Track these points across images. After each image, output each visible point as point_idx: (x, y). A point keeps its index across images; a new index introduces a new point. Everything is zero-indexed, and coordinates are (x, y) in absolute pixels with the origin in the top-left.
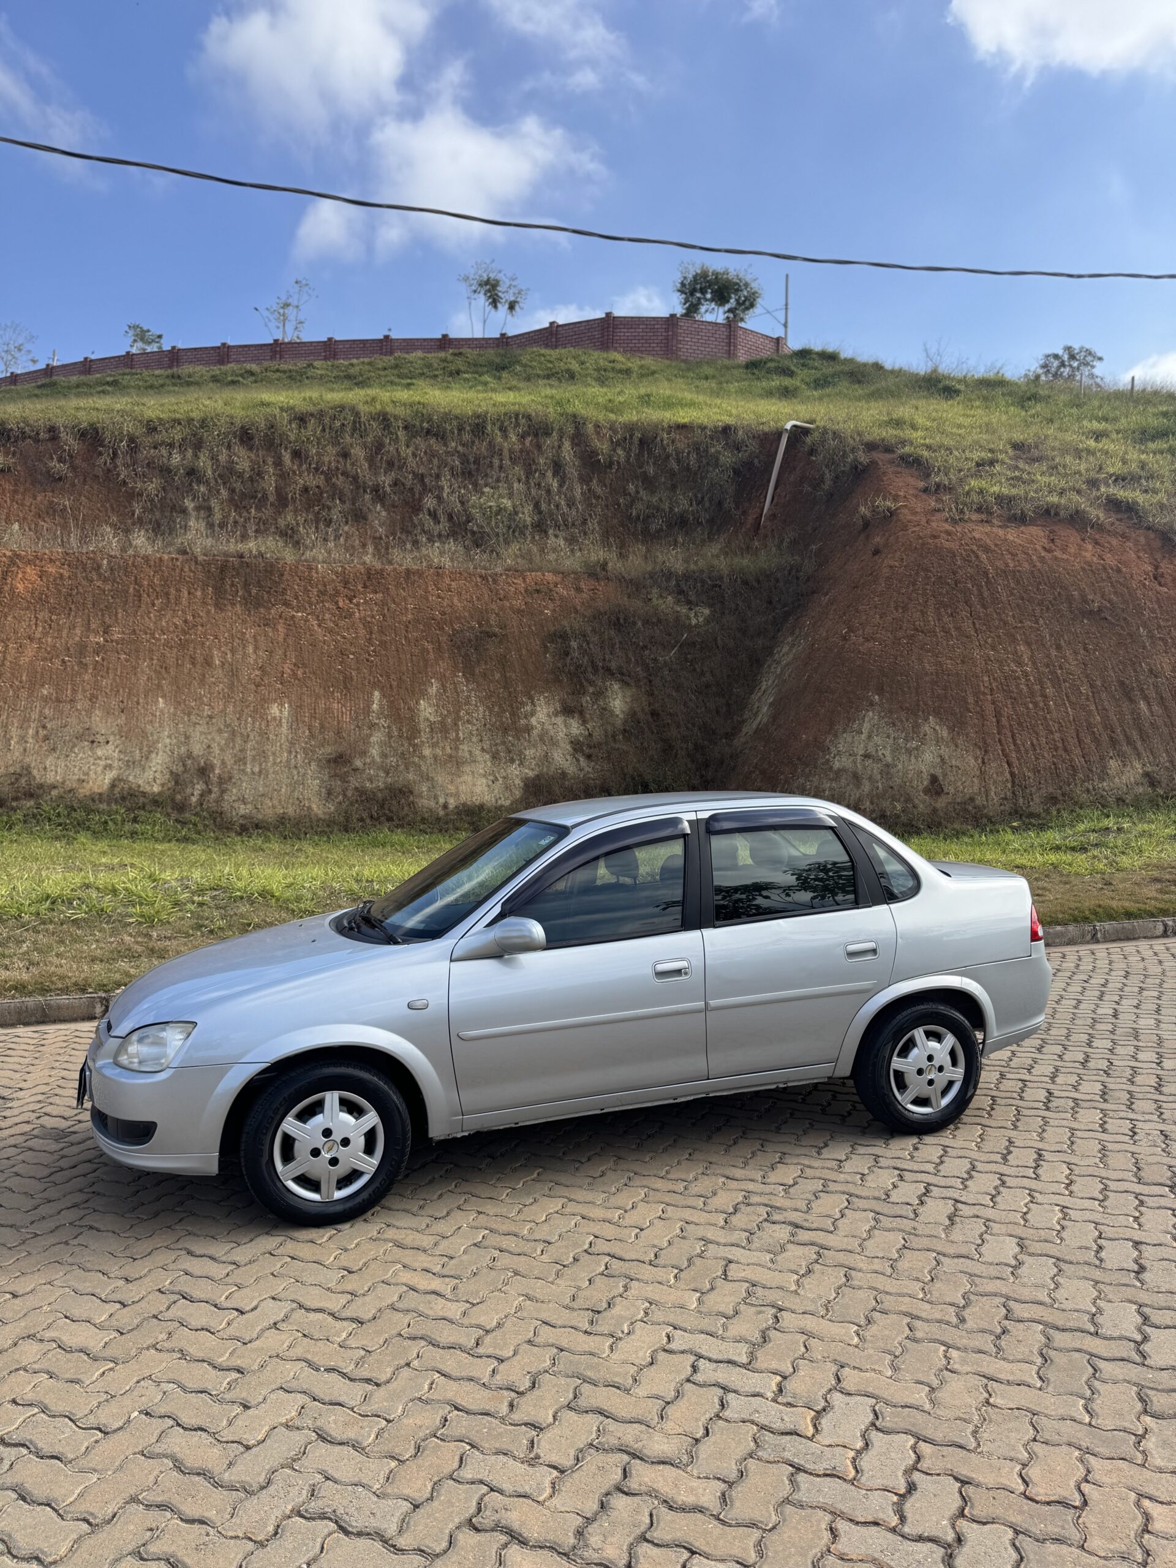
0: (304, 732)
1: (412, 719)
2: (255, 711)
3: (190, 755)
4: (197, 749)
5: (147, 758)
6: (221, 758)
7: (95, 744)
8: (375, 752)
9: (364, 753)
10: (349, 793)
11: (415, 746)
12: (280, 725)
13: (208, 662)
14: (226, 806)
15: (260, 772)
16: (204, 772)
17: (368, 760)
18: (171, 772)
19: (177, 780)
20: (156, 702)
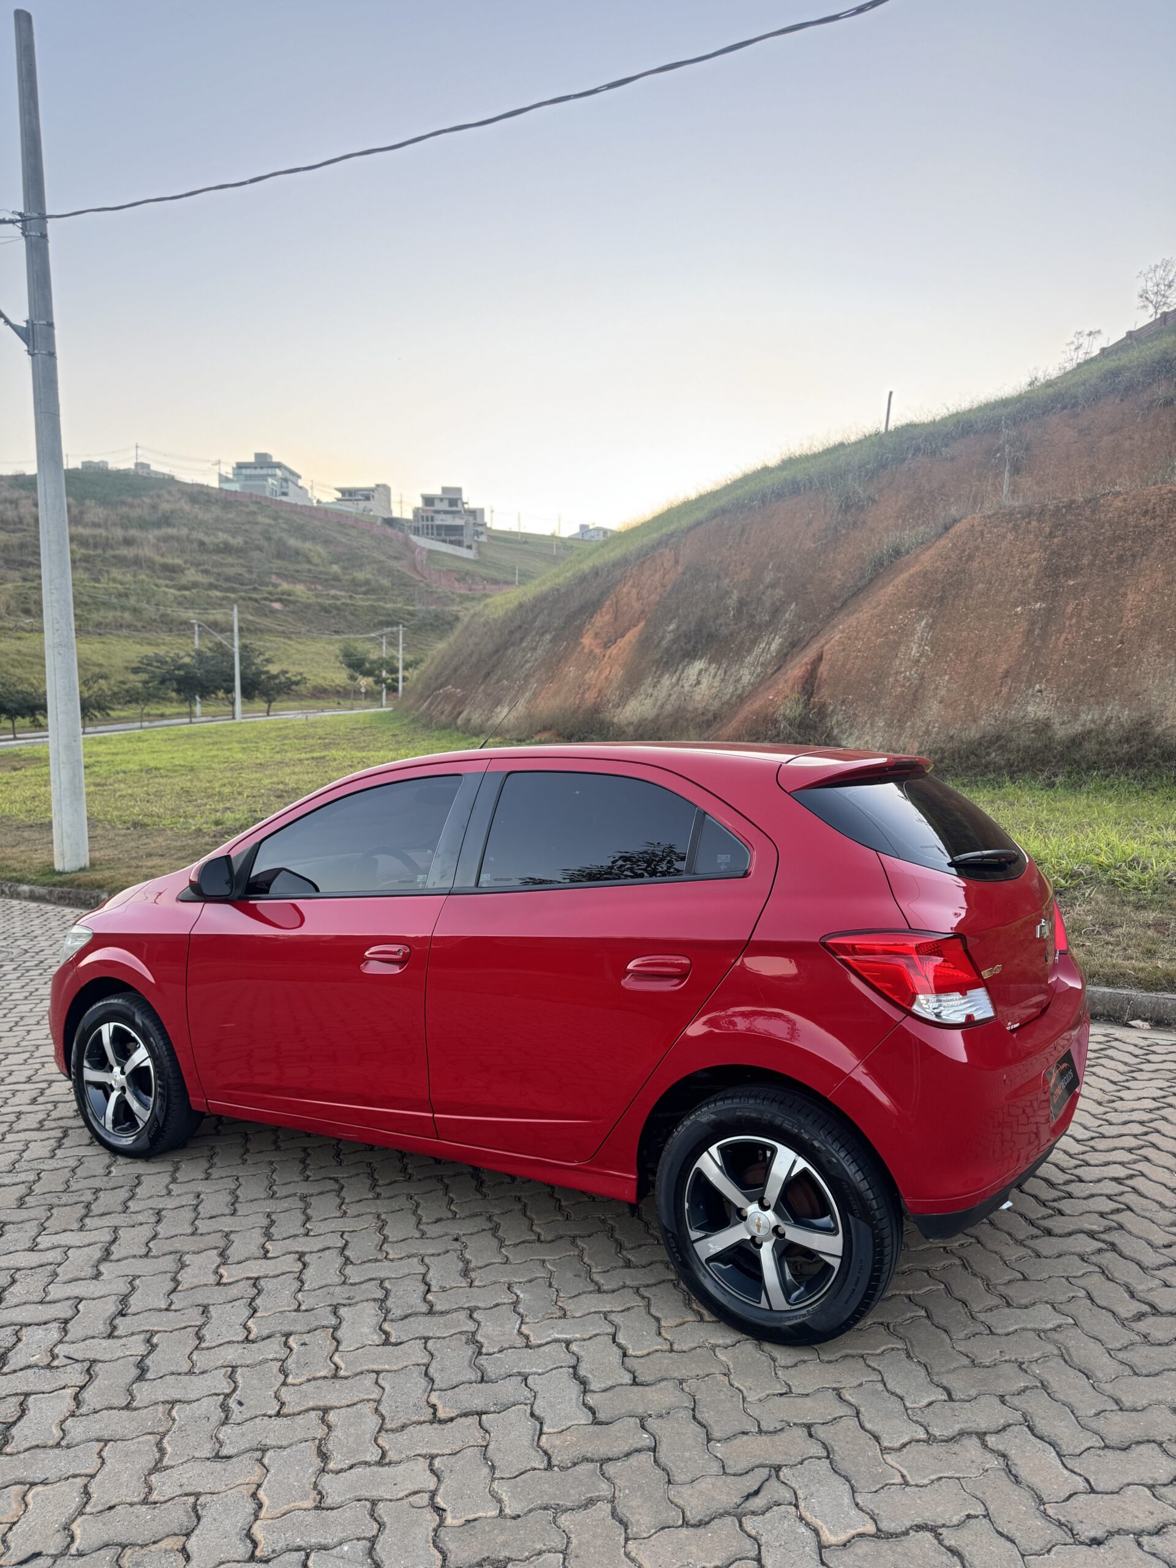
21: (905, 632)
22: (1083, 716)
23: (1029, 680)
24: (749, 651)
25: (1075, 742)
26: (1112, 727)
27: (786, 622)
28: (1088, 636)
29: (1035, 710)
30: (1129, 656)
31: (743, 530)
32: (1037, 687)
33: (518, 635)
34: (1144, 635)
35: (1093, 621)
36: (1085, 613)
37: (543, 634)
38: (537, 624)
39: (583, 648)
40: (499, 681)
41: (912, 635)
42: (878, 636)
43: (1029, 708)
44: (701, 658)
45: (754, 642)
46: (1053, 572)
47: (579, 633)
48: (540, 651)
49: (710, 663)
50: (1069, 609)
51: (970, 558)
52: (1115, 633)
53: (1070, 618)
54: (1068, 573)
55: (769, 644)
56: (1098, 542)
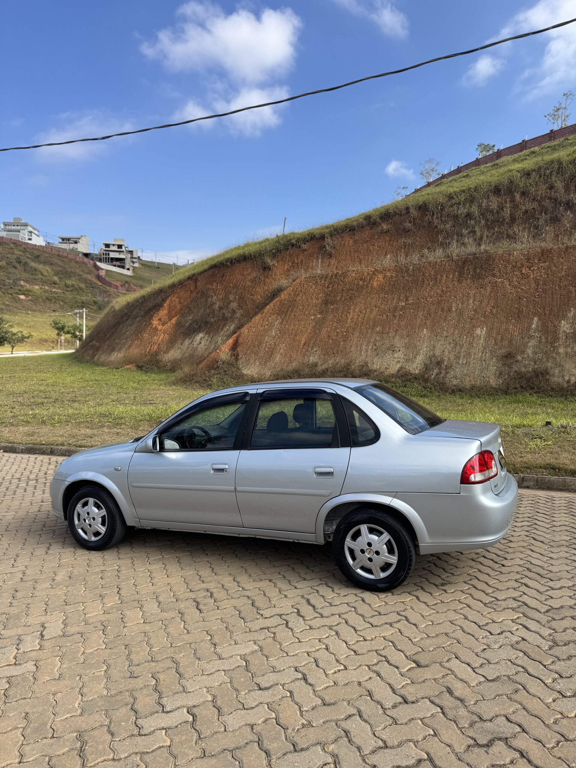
0: (492, 342)
1: (555, 332)
2: (468, 333)
3: (434, 355)
4: (438, 352)
5: (415, 358)
6: (448, 356)
7: (394, 352)
8: (530, 351)
9: (523, 352)
10: (512, 374)
11: (555, 347)
12: (480, 339)
13: (450, 310)
14: (447, 380)
15: (466, 363)
16: (439, 363)
17: (525, 356)
18: (425, 364)
19: (427, 368)
20: (423, 331)
21: (271, 325)
22: (329, 362)
24: (222, 329)
28: (335, 330)
30: (348, 338)
34: (354, 329)
35: (337, 323)
39: (153, 325)
40: (115, 340)
41: (274, 326)
43: (311, 358)
44: (203, 331)
45: (224, 326)
46: (326, 303)
47: (151, 318)
48: (134, 326)
49: (206, 334)
50: (330, 318)
51: (298, 295)
52: (344, 328)
53: (330, 322)
54: (332, 303)
56: (343, 290)
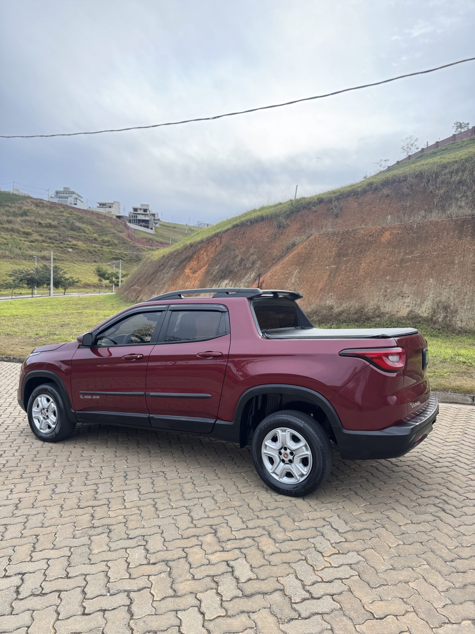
3: (440, 301)
4: (444, 299)
5: (423, 303)
6: (454, 302)
7: (404, 297)
14: (453, 323)
15: (470, 308)
16: (446, 308)
18: (433, 309)
19: (434, 312)
20: (429, 280)
21: (291, 274)
22: (344, 305)
23: (328, 292)
24: (244, 277)
25: (340, 314)
26: (352, 309)
27: (257, 268)
28: (348, 278)
29: (329, 302)
30: (360, 285)
31: (244, 233)
32: (330, 294)
33: (162, 268)
34: (365, 278)
35: (350, 272)
36: (348, 270)
37: (171, 267)
38: (169, 264)
39: (186, 273)
40: (154, 285)
41: (293, 275)
42: (282, 275)
43: (327, 302)
44: (227, 279)
45: (245, 274)
46: (339, 255)
47: (184, 268)
48: (169, 274)
49: (230, 281)
50: (343, 268)
51: (314, 249)
52: (356, 277)
53: (343, 271)
54: (344, 256)
55: (250, 275)
56: (354, 245)
